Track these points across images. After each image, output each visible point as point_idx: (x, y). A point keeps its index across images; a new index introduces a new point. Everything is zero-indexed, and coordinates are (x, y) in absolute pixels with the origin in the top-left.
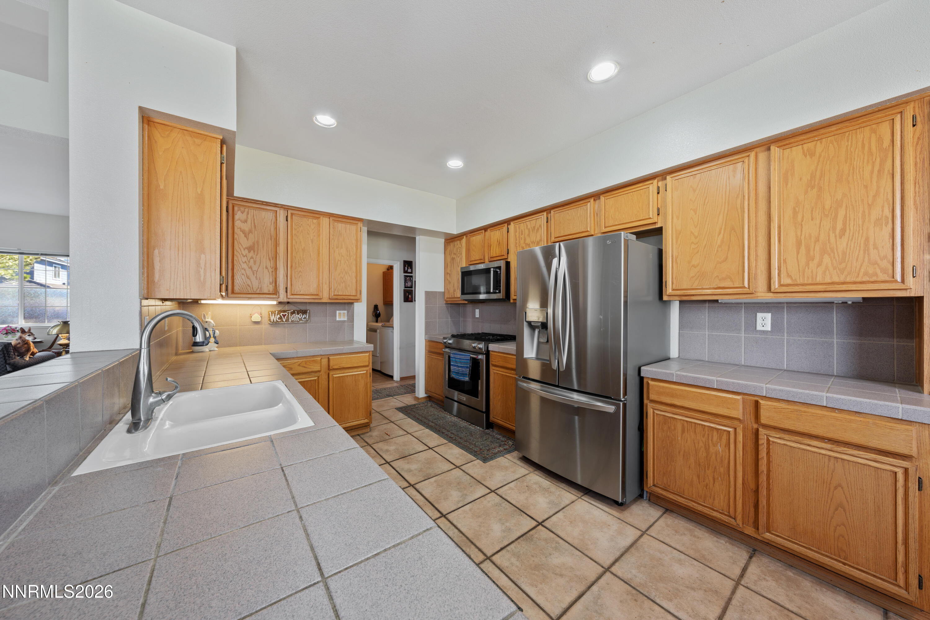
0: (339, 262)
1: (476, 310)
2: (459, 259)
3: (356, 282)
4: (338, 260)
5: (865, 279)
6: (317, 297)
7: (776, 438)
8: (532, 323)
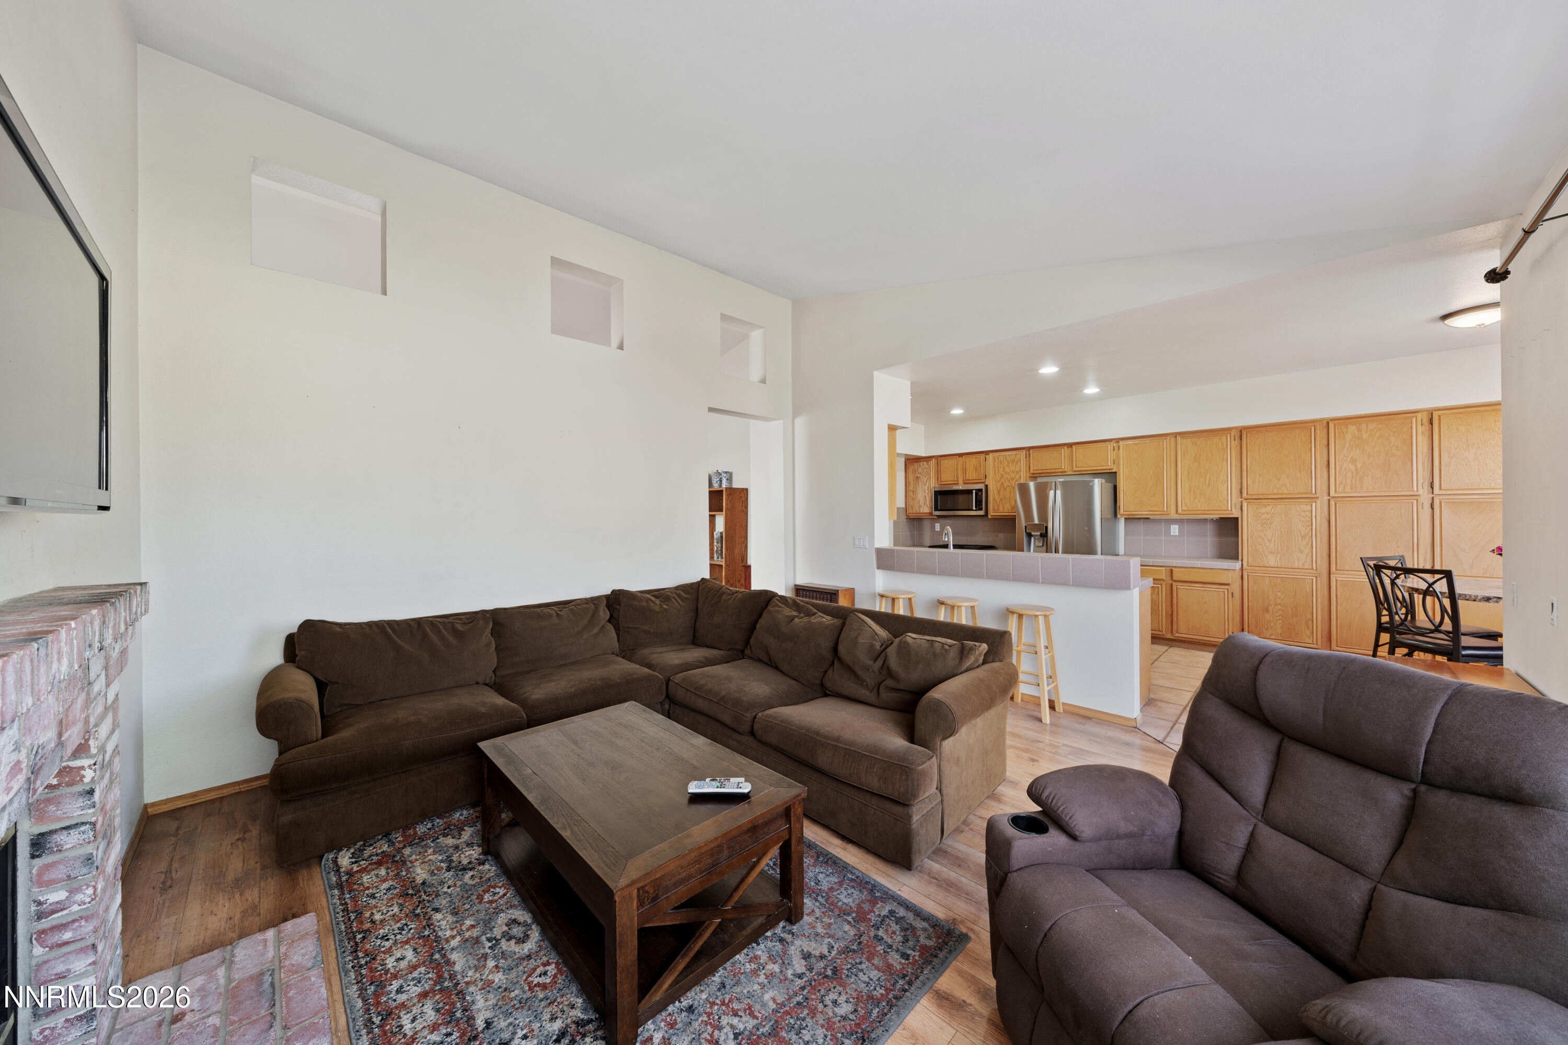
1: (936, 524)
2: (925, 479)
5: (1218, 509)
7: (1180, 586)
8: (1033, 533)
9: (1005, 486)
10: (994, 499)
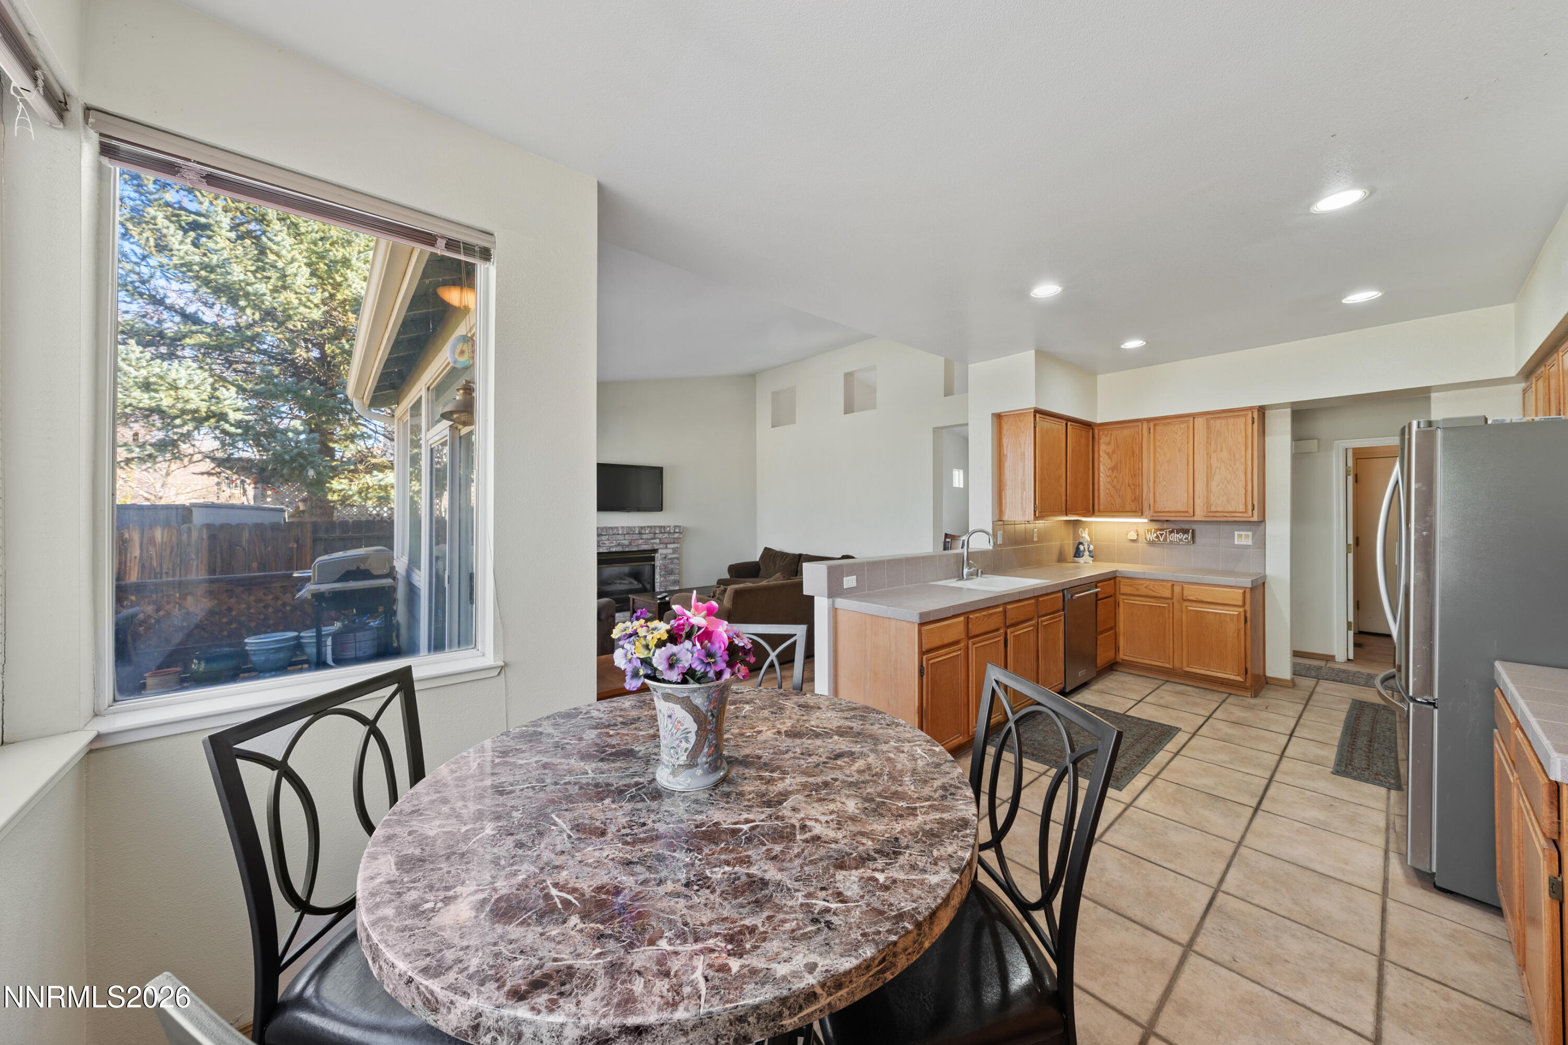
6: (1186, 514)
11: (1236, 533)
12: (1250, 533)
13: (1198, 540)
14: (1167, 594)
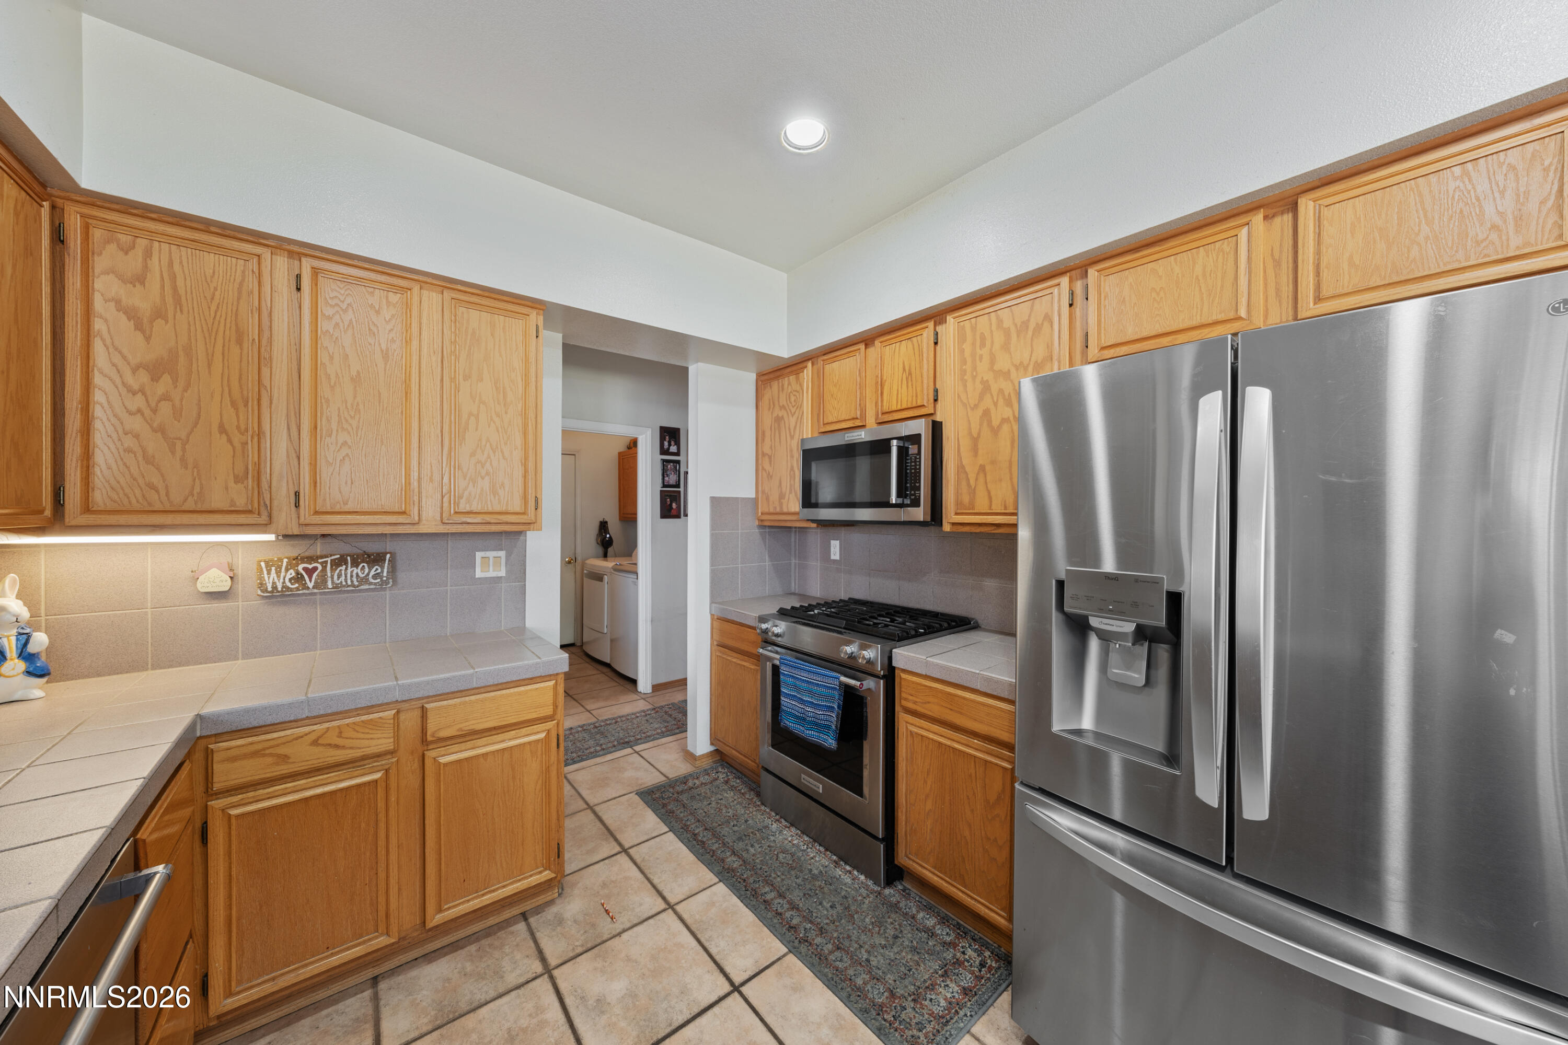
0: (472, 418)
1: (833, 542)
2: (793, 421)
3: (525, 476)
4: (470, 414)
6: (401, 519)
8: (1094, 622)
9: (996, 422)
10: (961, 468)
11: (479, 555)
12: (502, 554)
13: (401, 575)
14: (382, 742)
